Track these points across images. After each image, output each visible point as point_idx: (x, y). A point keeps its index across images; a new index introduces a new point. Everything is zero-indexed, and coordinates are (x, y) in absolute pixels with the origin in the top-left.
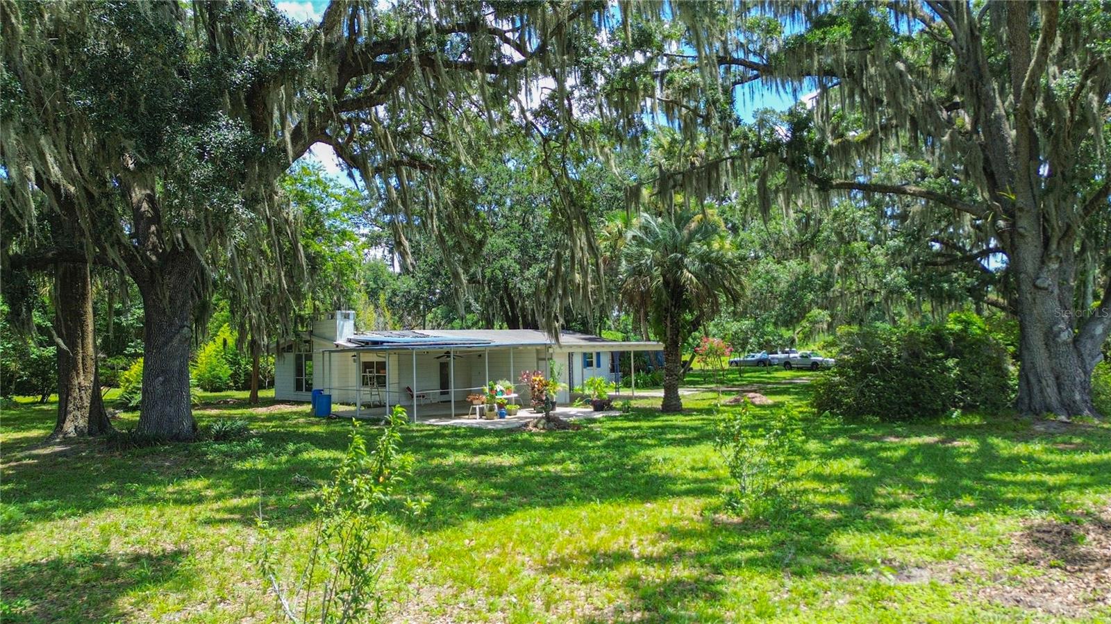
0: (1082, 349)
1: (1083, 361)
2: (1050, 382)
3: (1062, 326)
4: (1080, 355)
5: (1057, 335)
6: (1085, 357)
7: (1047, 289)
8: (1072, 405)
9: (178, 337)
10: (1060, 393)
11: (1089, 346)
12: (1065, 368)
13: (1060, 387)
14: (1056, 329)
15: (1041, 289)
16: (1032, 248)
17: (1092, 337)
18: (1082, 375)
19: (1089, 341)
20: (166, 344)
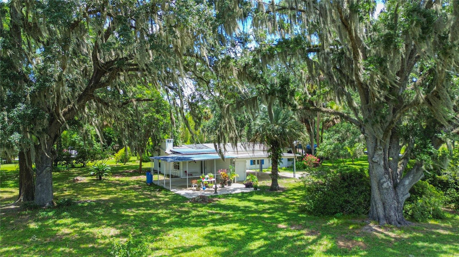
0: (398, 192)
1: (398, 196)
2: (380, 205)
3: (384, 180)
4: (396, 193)
5: (382, 184)
6: (399, 194)
7: (377, 163)
8: (389, 217)
9: (45, 170)
10: (385, 211)
11: (402, 189)
12: (387, 200)
13: (385, 209)
14: (382, 181)
15: (375, 162)
16: (371, 143)
17: (404, 185)
18: (396, 204)
19: (402, 187)
20: (41, 173)
